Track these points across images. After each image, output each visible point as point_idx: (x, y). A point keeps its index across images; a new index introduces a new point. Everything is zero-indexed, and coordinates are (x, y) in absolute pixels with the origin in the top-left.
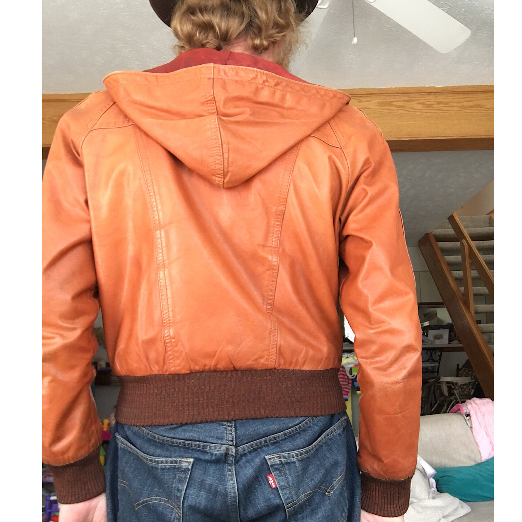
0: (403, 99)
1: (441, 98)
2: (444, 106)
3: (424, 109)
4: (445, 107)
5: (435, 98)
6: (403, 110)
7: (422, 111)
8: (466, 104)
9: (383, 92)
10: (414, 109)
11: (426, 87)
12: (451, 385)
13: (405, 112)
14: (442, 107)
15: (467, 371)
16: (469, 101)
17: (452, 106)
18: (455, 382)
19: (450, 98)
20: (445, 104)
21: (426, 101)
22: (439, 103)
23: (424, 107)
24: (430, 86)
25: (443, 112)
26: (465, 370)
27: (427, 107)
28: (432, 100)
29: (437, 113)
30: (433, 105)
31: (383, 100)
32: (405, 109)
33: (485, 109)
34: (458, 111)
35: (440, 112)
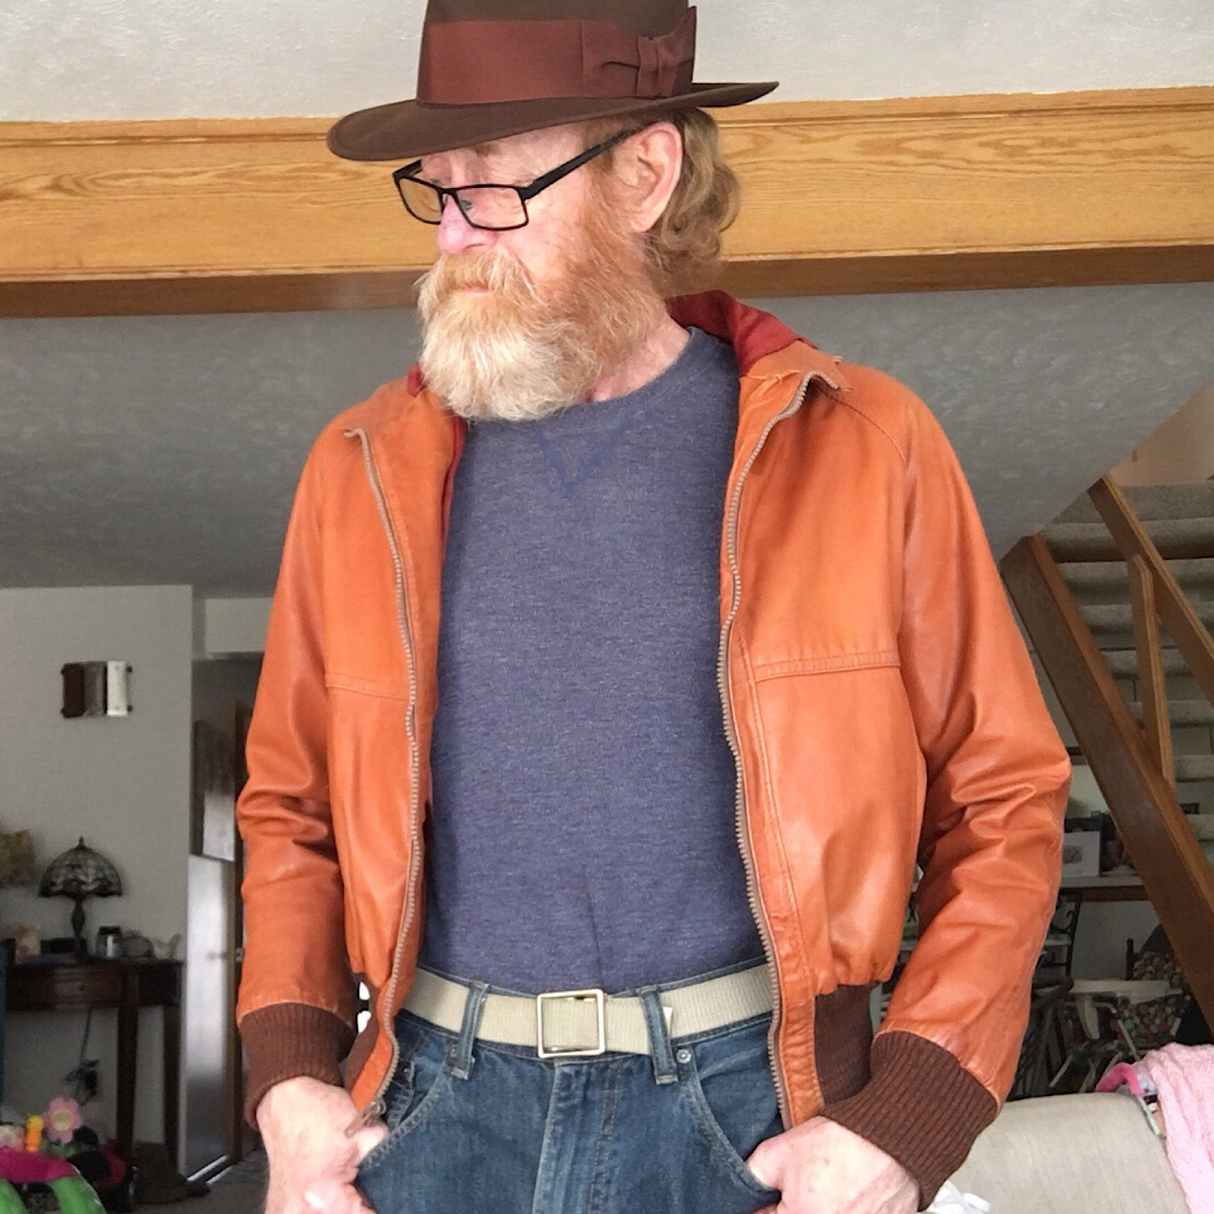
0: (935, 132)
1: (1053, 128)
2: (1062, 150)
3: (1000, 162)
4: (1064, 154)
5: (1032, 128)
6: (937, 165)
7: (995, 166)
8: (1129, 144)
9: (875, 113)
10: (969, 162)
11: (1004, 95)
12: (1110, 1006)
13: (942, 170)
14: (1057, 154)
15: (1157, 960)
16: (1138, 136)
17: (1087, 152)
18: (1119, 995)
19: (1079, 128)
20: (1063, 145)
21: (1006, 136)
22: (1044, 143)
23: (999, 155)
24: (1019, 91)
25: (1060, 168)
26: (1151, 959)
27: (1011, 155)
28: (1023, 132)
29: (1036, 172)
30: (1026, 148)
31: (876, 136)
32: (944, 162)
33: (1185, 160)
34: (1103, 165)
35: (1049, 168)
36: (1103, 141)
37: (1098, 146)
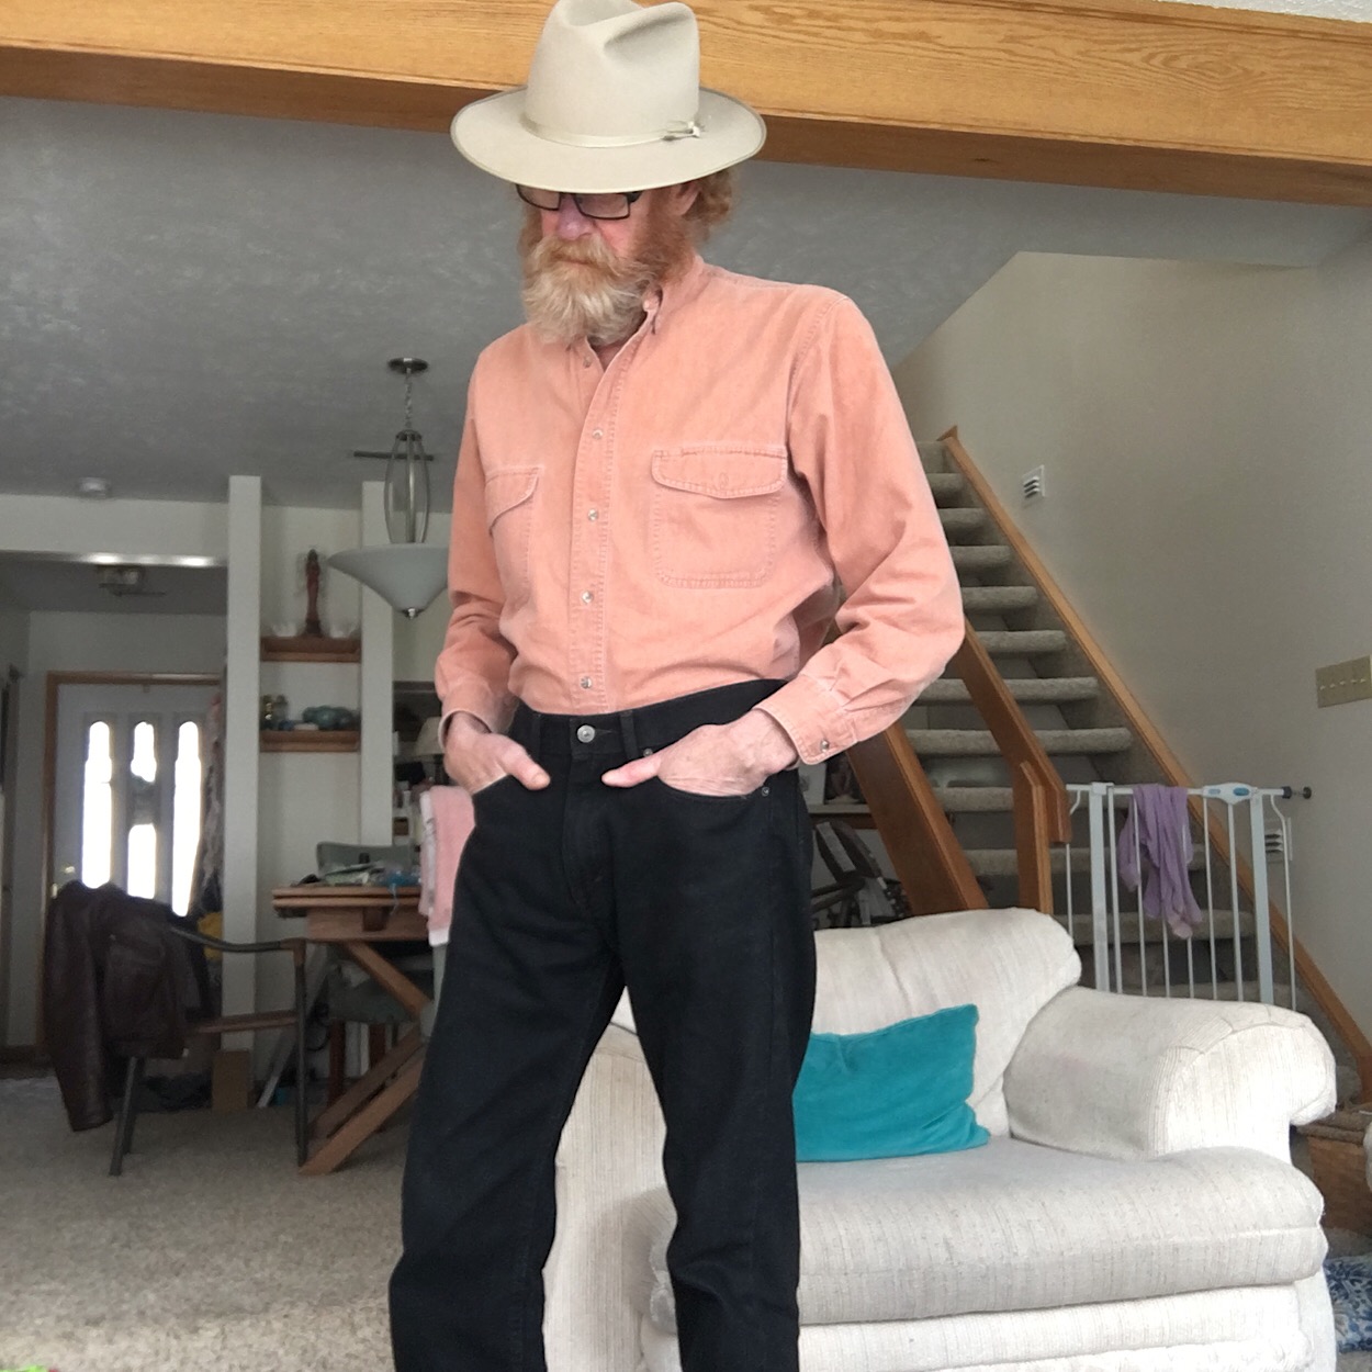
2: (825, 24)
3: (769, 28)
4: (829, 27)
6: (709, 22)
7: (763, 31)
8: (886, 26)
10: (739, 23)
14: (820, 27)
16: (898, 19)
17: (850, 29)
20: (828, 19)
23: (769, 20)
25: (824, 41)
27: (779, 22)
29: (802, 42)
30: (793, 17)
32: (715, 20)
33: (938, 48)
34: (865, 44)
35: (815, 39)
36: (867, 20)
37: (862, 25)
